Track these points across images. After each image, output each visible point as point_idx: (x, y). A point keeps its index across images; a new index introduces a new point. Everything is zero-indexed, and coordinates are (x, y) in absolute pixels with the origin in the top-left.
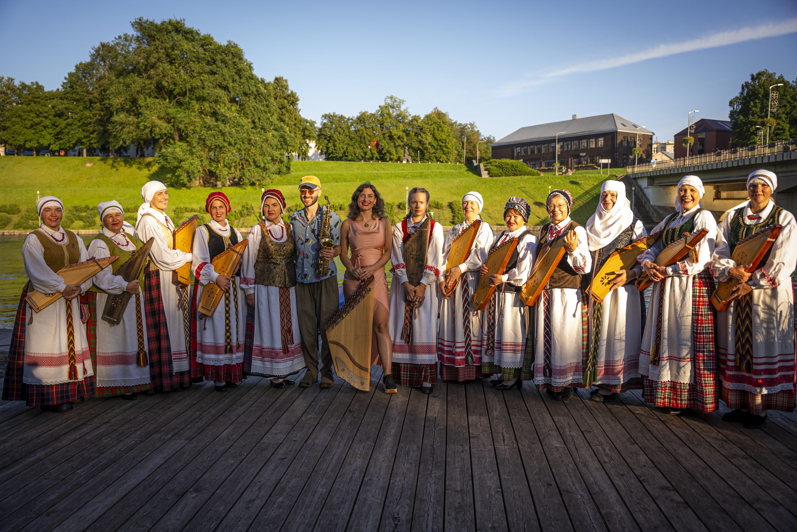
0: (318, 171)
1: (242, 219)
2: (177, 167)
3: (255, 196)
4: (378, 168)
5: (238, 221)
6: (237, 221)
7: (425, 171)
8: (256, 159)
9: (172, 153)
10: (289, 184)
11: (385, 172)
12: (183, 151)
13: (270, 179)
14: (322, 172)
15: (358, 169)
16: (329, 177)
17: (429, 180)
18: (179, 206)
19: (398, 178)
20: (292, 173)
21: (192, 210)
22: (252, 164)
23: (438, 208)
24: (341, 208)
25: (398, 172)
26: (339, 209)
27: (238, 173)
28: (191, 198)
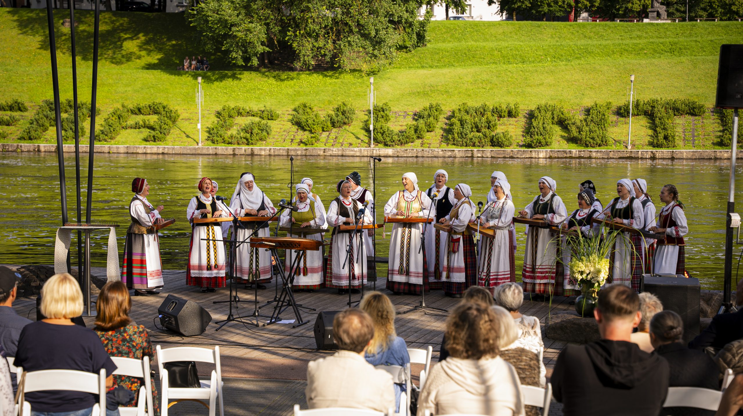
0: (476, 41)
1: (334, 130)
2: (226, 36)
3: (359, 89)
4: (592, 35)
5: (327, 133)
6: (325, 134)
7: (682, 39)
8: (362, 22)
9: (217, 11)
10: (423, 67)
11: (604, 43)
12: (235, 9)
13: (387, 58)
14: (484, 44)
15: (552, 37)
16: (496, 53)
17: (684, 59)
18: (227, 104)
19: (626, 54)
20: (428, 45)
21: (250, 114)
22: (356, 30)
23: (693, 114)
24: (510, 114)
25: (627, 41)
26: (506, 114)
27: (330, 46)
28: (247, 91)
